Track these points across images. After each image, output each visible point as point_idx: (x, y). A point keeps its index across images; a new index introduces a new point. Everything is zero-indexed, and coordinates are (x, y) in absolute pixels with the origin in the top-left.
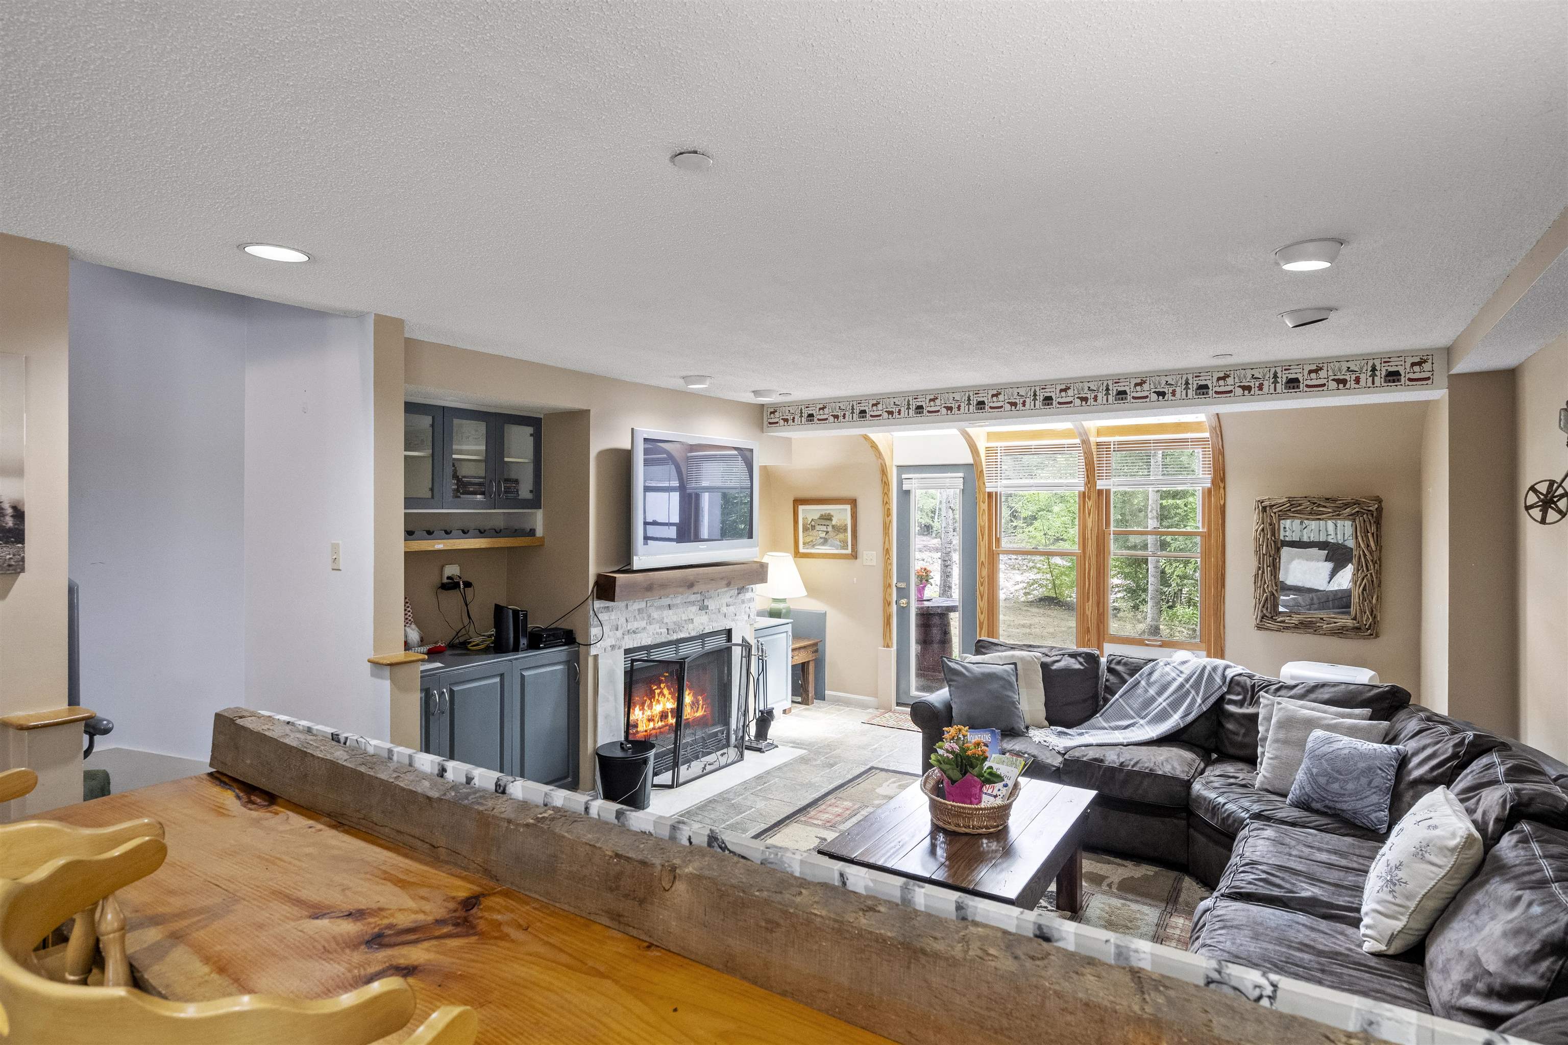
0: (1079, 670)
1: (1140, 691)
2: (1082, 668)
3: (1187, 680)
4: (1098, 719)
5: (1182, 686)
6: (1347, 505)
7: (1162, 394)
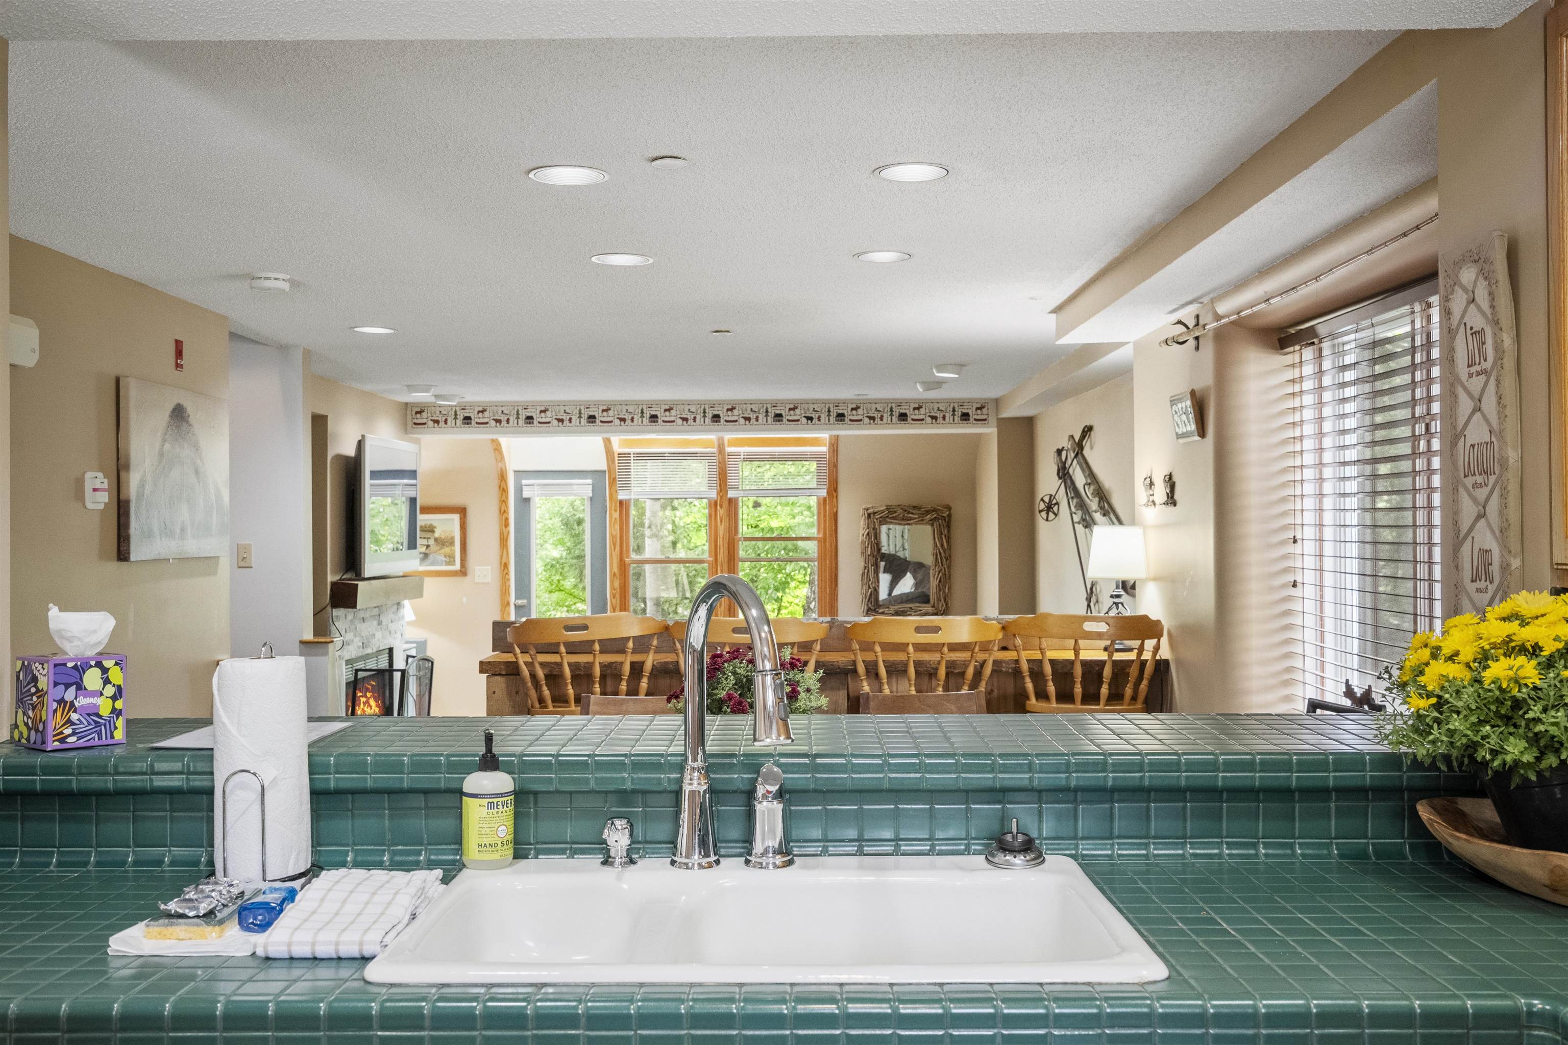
6: (928, 512)
7: (810, 419)
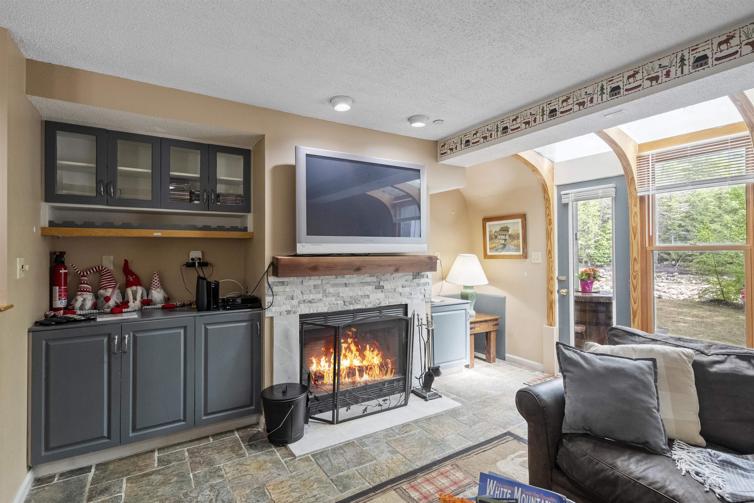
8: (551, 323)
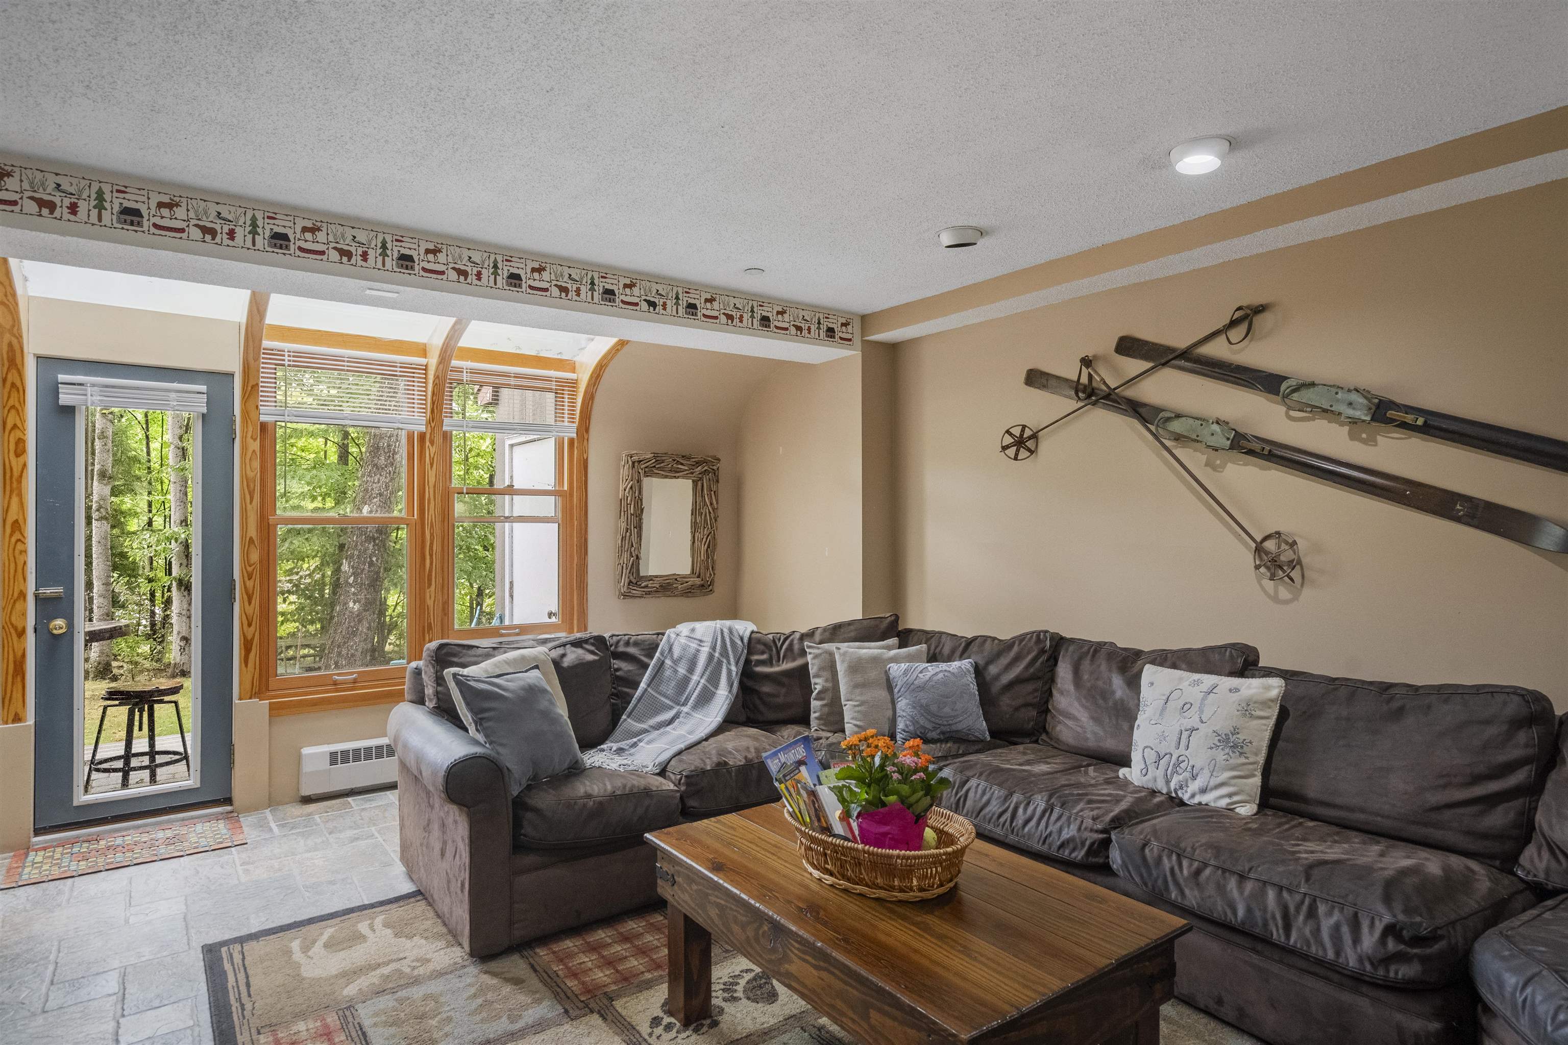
0: (594, 661)
1: (668, 673)
2: (596, 658)
3: (714, 648)
4: (627, 722)
5: (711, 657)
6: (698, 463)
7: (653, 304)
8: (16, 714)
